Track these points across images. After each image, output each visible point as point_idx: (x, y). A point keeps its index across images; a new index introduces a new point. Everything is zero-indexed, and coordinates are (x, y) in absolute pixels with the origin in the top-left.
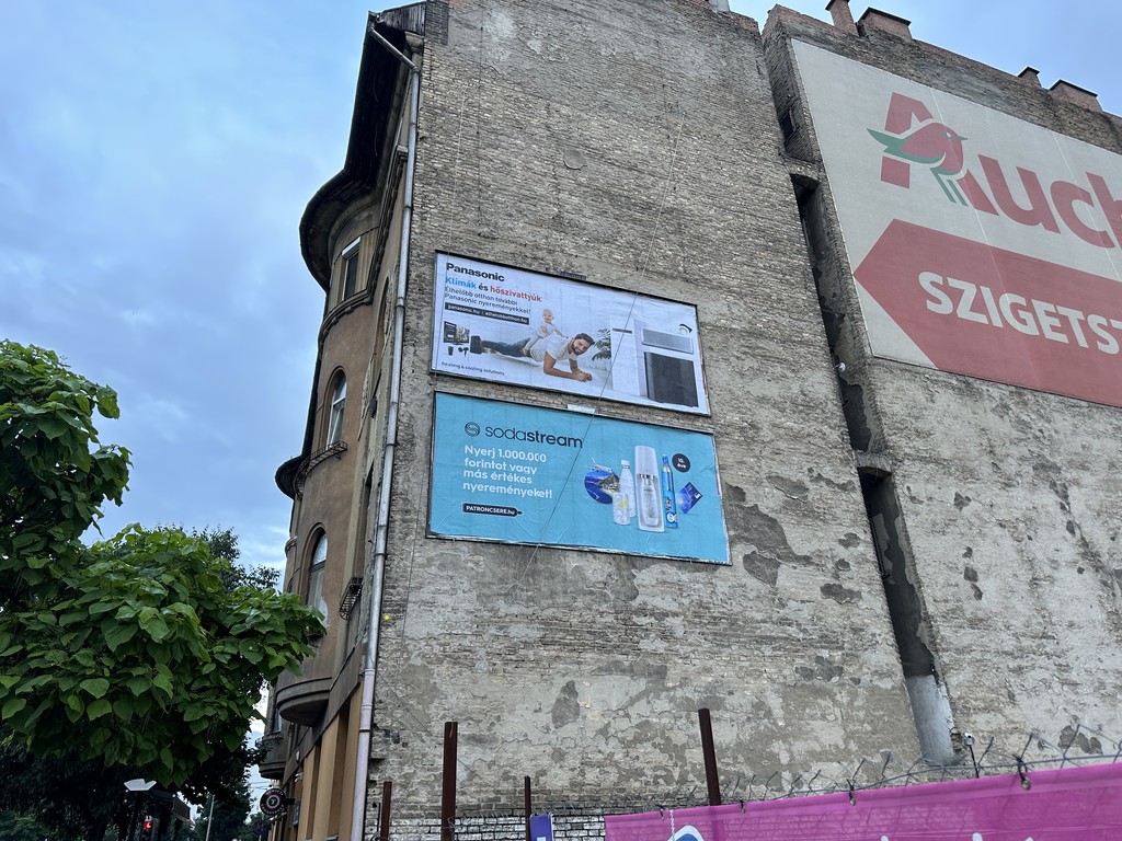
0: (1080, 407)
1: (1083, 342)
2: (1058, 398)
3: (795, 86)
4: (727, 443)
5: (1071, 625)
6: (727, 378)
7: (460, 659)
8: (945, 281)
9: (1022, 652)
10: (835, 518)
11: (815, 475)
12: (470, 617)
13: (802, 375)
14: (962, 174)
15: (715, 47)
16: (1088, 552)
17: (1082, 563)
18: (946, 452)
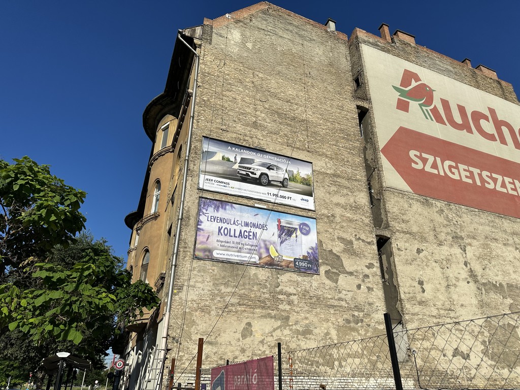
0: (475, 211)
1: (479, 183)
2: (466, 207)
3: (361, 66)
4: (321, 223)
5: (462, 305)
6: (323, 194)
7: (205, 310)
8: (421, 155)
9: (440, 316)
10: (365, 256)
11: (357, 237)
12: (210, 292)
13: (355, 194)
14: (432, 107)
15: (328, 47)
16: (472, 275)
17: (469, 280)
18: (415, 229)
